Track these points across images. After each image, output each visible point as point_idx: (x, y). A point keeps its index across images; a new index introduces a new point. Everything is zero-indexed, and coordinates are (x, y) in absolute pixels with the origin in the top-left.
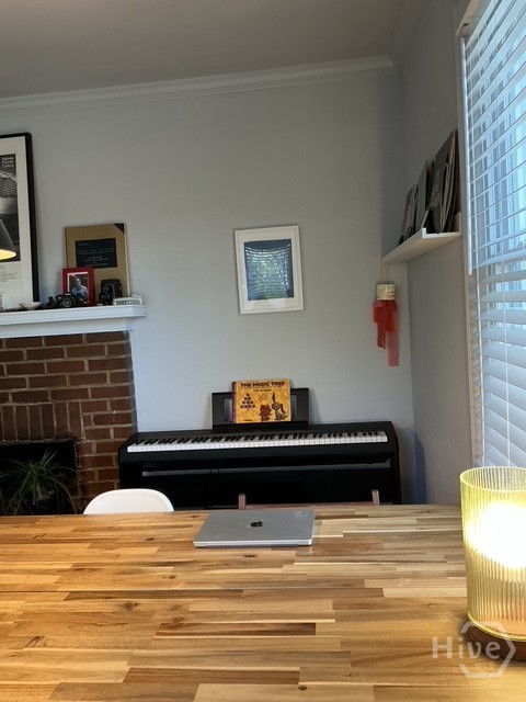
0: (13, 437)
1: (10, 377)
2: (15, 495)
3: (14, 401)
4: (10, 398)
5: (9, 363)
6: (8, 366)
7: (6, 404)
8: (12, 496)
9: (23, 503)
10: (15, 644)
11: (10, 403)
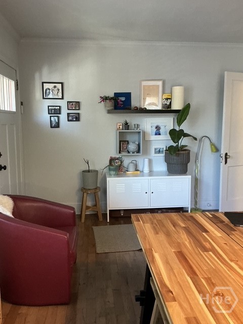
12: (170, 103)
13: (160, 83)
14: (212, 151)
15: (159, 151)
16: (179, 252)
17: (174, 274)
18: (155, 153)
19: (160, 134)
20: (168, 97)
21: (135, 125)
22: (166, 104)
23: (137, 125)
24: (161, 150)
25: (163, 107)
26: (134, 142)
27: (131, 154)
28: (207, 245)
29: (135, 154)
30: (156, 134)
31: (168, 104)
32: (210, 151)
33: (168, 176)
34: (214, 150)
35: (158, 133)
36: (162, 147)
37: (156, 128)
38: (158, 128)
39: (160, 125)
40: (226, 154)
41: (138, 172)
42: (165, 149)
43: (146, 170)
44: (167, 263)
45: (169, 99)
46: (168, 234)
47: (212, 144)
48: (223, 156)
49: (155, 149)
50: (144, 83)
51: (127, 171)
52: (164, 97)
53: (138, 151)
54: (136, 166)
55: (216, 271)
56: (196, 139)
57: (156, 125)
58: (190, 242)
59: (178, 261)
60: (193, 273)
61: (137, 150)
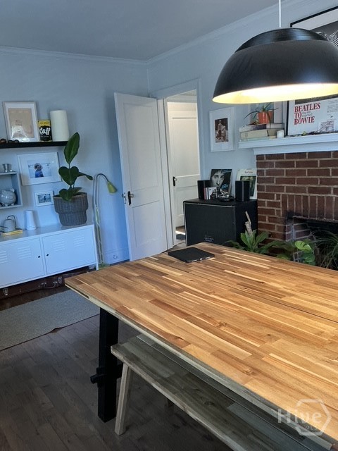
0: (331, 217)
1: (333, 177)
2: (328, 254)
3: (334, 193)
4: (332, 191)
5: (334, 168)
6: (333, 169)
7: (328, 195)
8: (326, 254)
9: (333, 260)
10: (329, 355)
11: (332, 195)
12: (50, 132)
13: (32, 106)
14: (110, 191)
15: (44, 199)
16: (154, 300)
17: (167, 321)
18: (40, 201)
19: (42, 176)
20: (46, 125)
21: (4, 165)
22: (45, 134)
23: (8, 165)
24: (47, 197)
25: (42, 139)
26: (8, 190)
27: (7, 207)
28: (176, 287)
29: (13, 206)
30: (37, 176)
31: (47, 133)
32: (108, 192)
33: (62, 229)
34: (113, 190)
35: (39, 175)
36: (47, 193)
37: (36, 167)
38: (38, 167)
39: (40, 162)
40: (129, 193)
41: (21, 231)
42: (52, 195)
43: (31, 227)
44: (151, 314)
45: (48, 127)
46: (128, 288)
47: (109, 183)
48: (126, 195)
49: (39, 197)
50: (8, 106)
51: (4, 232)
52: (41, 125)
53: (16, 202)
54: (15, 222)
55: (204, 306)
56: (90, 178)
57: (34, 163)
58: (157, 288)
59: (161, 309)
60: (184, 315)
61: (14, 200)
